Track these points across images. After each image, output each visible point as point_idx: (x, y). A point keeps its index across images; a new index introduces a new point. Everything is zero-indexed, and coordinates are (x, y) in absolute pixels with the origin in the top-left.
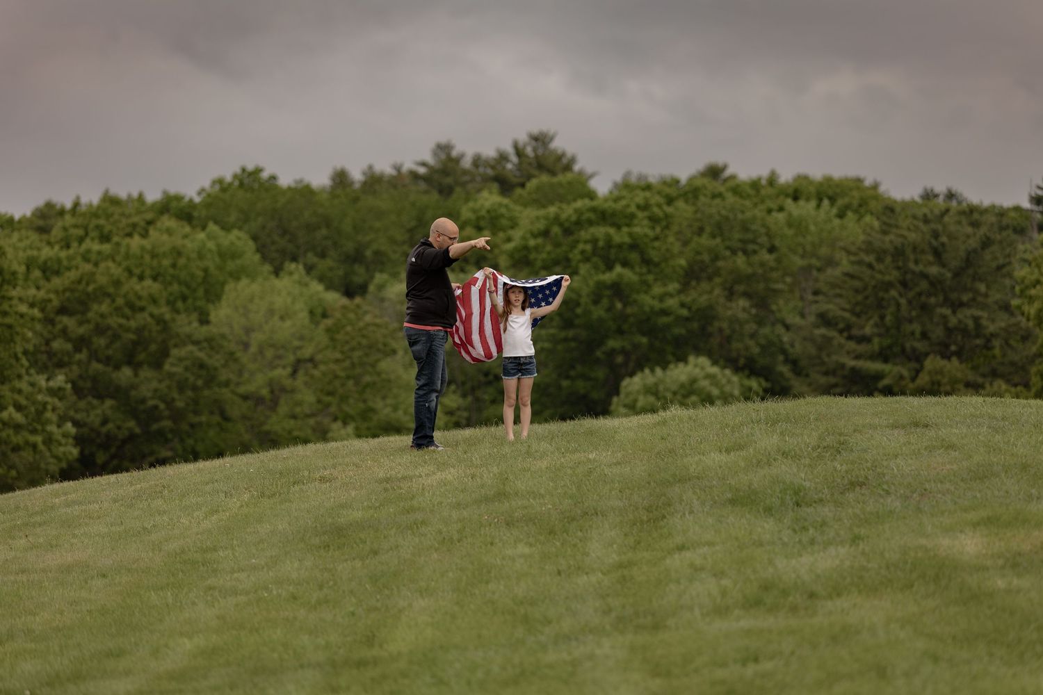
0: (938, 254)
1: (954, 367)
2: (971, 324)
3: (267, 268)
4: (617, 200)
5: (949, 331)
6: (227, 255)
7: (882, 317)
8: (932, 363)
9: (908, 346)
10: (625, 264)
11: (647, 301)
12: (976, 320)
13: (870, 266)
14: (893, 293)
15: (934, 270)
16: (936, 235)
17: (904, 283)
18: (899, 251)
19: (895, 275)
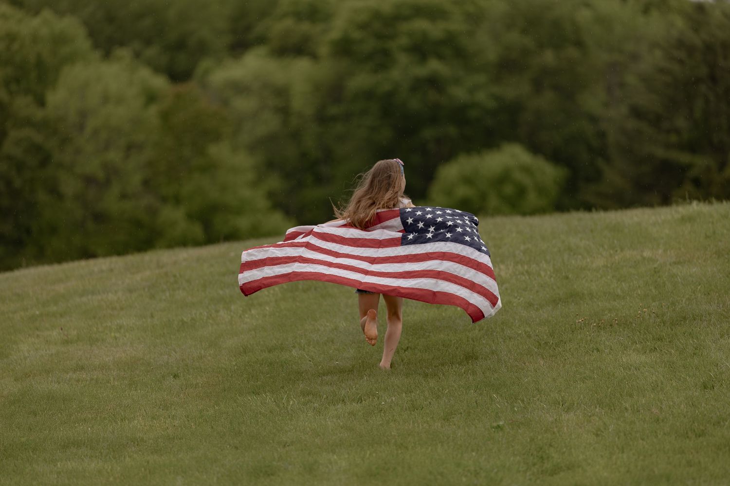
3: (97, 55)
6: (60, 40)
9: (715, 138)
10: (440, 57)
11: (459, 93)
13: (681, 62)
14: (703, 88)
17: (713, 79)
18: (709, 48)
19: (704, 71)
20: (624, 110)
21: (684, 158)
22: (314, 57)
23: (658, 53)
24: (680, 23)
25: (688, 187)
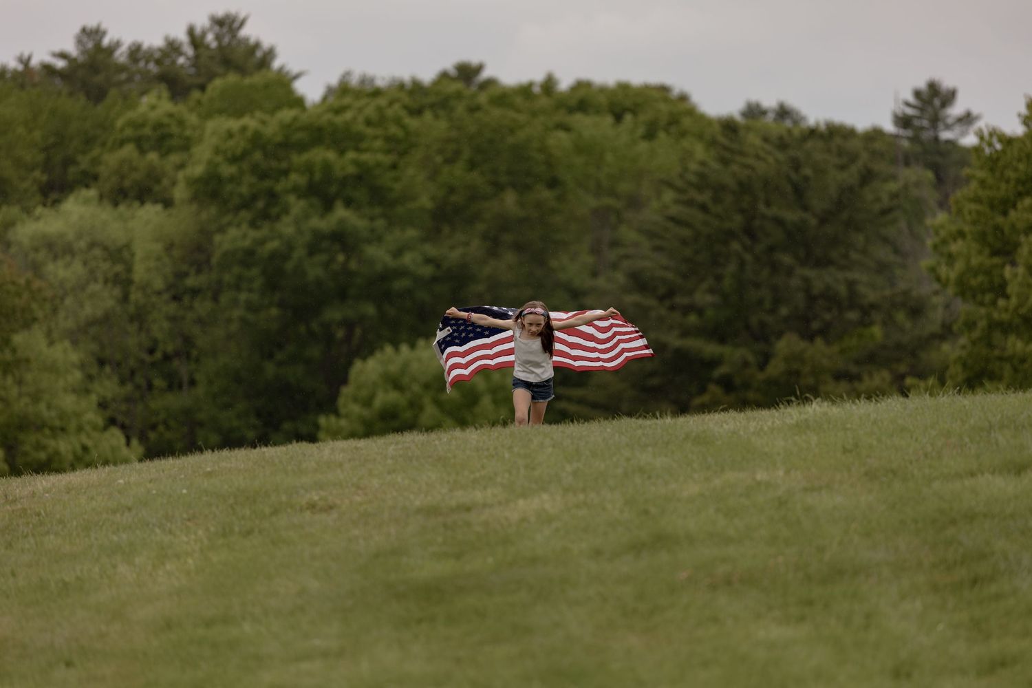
0: (799, 192)
1: (819, 351)
2: (842, 290)
4: (339, 111)
5: (811, 299)
7: (719, 278)
8: (787, 344)
9: (754, 320)
10: (348, 203)
11: (379, 254)
12: (851, 284)
13: (704, 208)
14: (735, 246)
15: (792, 216)
16: (796, 165)
17: (750, 232)
18: (744, 187)
19: (737, 221)
20: (620, 277)
21: (710, 349)
22: (168, 203)
23: (669, 196)
24: (700, 151)
25: (714, 389)
